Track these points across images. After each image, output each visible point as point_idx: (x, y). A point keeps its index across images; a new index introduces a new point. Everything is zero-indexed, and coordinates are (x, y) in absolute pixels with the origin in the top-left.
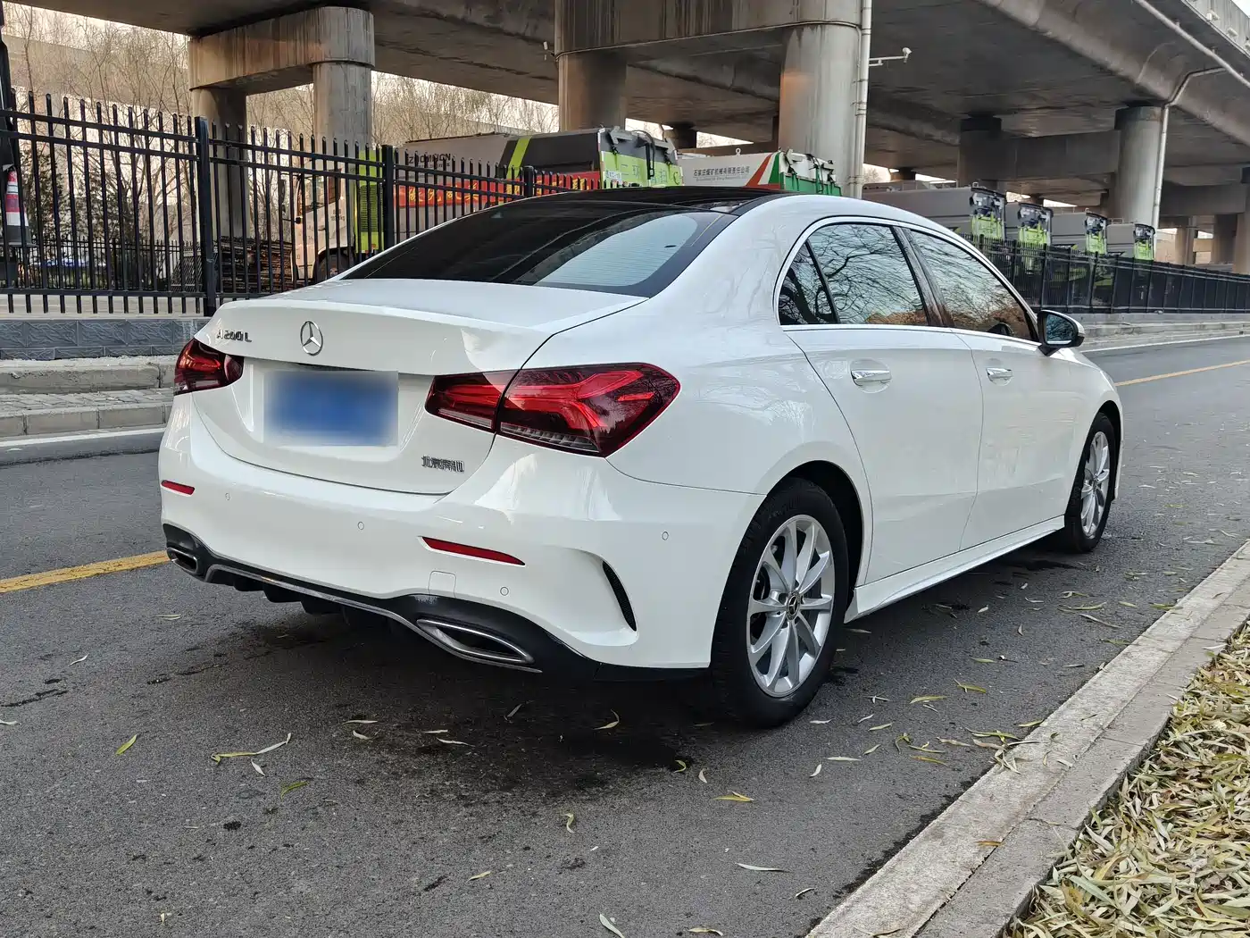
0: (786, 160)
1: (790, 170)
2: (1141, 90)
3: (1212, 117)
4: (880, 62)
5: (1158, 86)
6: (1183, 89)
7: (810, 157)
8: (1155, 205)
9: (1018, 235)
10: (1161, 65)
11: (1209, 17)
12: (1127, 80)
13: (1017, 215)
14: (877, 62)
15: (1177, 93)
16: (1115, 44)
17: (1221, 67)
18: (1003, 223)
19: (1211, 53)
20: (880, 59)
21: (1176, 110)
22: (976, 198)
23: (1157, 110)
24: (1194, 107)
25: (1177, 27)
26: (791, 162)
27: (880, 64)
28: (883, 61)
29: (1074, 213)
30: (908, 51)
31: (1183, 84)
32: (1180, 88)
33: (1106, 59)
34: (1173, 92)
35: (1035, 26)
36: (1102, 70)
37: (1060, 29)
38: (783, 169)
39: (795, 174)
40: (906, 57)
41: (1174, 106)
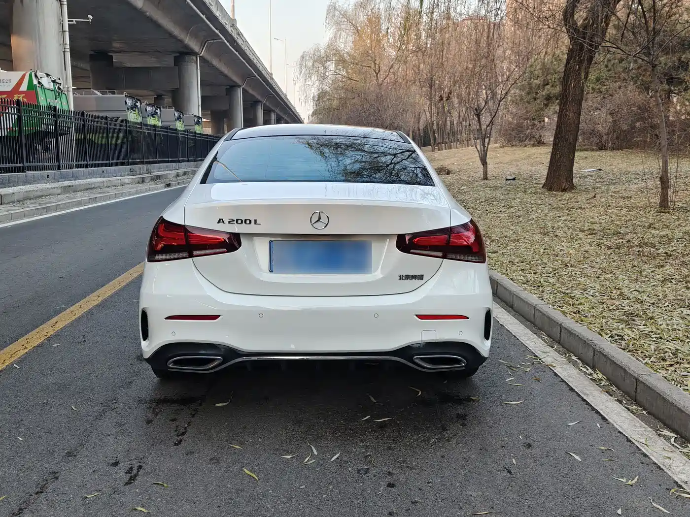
0: (36, 76)
1: (39, 83)
2: (186, 47)
3: (215, 62)
4: (74, 21)
5: (194, 46)
6: (204, 48)
7: (48, 75)
8: (199, 106)
9: (147, 121)
10: (195, 35)
11: (218, 15)
12: (181, 41)
13: (145, 110)
14: (73, 21)
15: (202, 50)
16: (177, 23)
17: (221, 39)
18: (141, 115)
19: (217, 32)
20: (74, 20)
21: (202, 58)
22: (127, 101)
23: (194, 58)
24: (208, 57)
25: (204, 17)
26: (39, 78)
27: (74, 22)
28: (76, 21)
29: (167, 110)
30: (91, 17)
31: (204, 46)
32: (203, 48)
33: (173, 30)
34: (200, 49)
35: (140, 9)
36: (171, 35)
37: (153, 12)
38: (35, 82)
39: (42, 85)
40: (91, 20)
41: (201, 56)
